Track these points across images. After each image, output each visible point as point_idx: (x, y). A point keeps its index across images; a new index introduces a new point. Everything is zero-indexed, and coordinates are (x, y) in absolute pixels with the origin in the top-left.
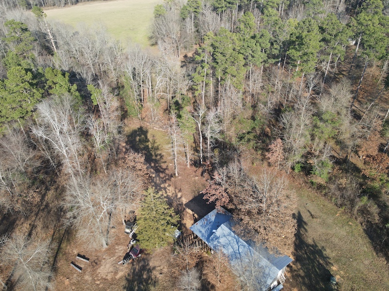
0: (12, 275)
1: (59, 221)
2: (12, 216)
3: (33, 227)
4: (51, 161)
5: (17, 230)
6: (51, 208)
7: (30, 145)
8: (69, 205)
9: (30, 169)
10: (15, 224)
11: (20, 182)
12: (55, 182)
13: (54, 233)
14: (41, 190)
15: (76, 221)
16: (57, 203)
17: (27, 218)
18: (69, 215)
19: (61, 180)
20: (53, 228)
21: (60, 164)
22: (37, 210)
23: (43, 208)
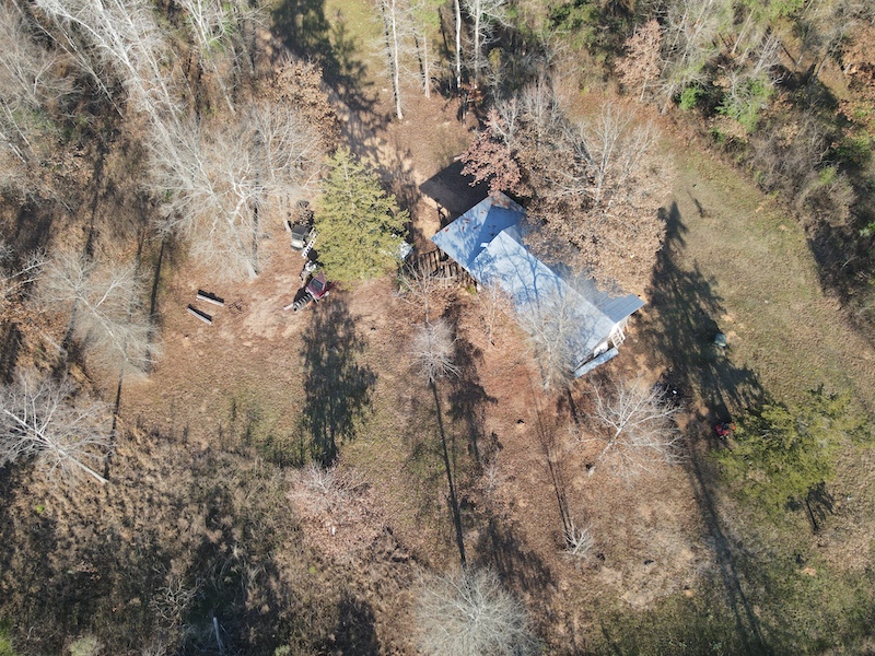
0: (72, 330)
1: (146, 223)
2: (38, 209)
3: (92, 235)
4: (98, 81)
5: (58, 240)
6: (123, 194)
7: (36, 38)
8: (161, 188)
9: (51, 101)
10: (52, 228)
11: (38, 133)
12: (118, 132)
13: (140, 248)
14: (90, 152)
15: (182, 223)
16: (132, 182)
17: (73, 214)
18: (165, 210)
19: (131, 128)
20: (135, 238)
21: (118, 88)
22: (93, 198)
23: (103, 194)
